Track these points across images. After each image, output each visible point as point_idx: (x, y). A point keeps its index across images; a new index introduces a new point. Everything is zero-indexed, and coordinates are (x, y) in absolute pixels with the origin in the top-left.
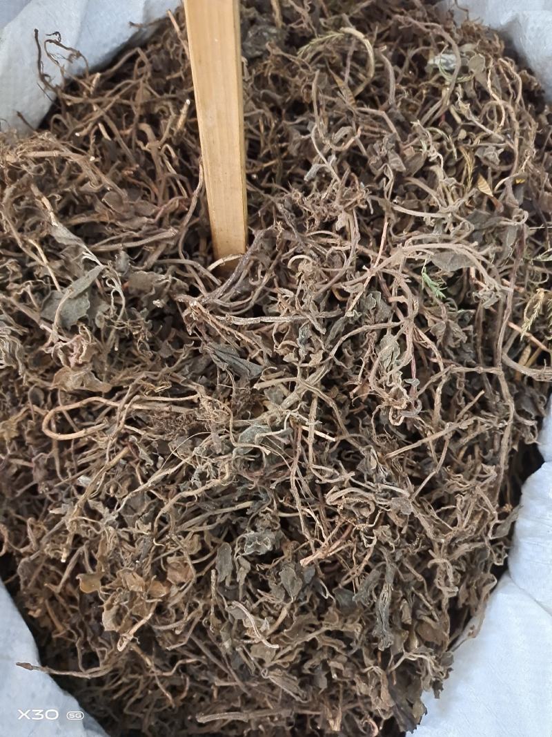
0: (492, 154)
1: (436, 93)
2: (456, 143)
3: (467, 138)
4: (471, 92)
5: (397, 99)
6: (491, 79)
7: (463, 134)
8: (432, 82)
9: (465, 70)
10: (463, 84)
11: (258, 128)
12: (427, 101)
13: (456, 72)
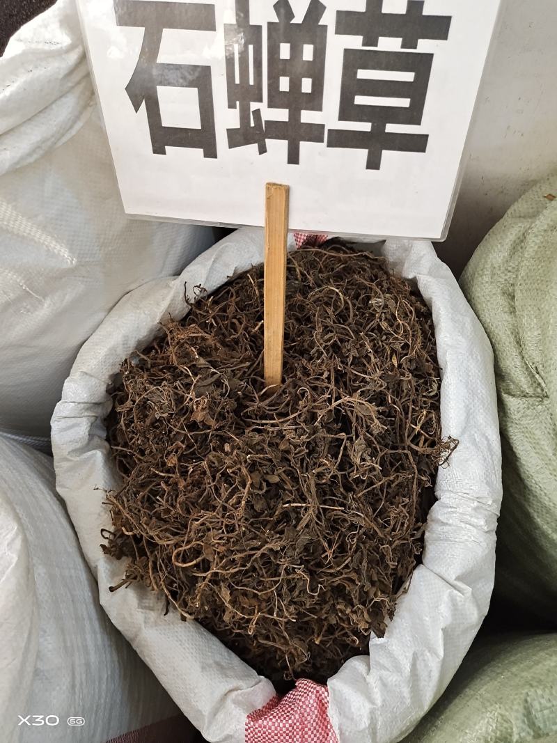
0: (398, 347)
1: (373, 315)
2: (382, 341)
3: (387, 338)
4: (389, 317)
5: (353, 319)
6: (398, 311)
7: (384, 337)
8: (370, 311)
9: (386, 306)
10: (385, 313)
11: (289, 328)
12: (368, 319)
13: (382, 307)
